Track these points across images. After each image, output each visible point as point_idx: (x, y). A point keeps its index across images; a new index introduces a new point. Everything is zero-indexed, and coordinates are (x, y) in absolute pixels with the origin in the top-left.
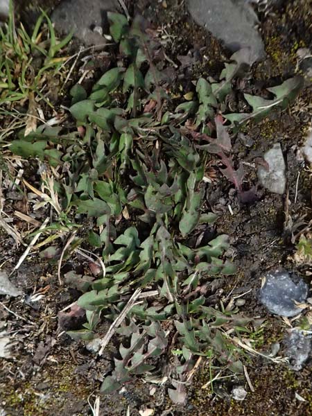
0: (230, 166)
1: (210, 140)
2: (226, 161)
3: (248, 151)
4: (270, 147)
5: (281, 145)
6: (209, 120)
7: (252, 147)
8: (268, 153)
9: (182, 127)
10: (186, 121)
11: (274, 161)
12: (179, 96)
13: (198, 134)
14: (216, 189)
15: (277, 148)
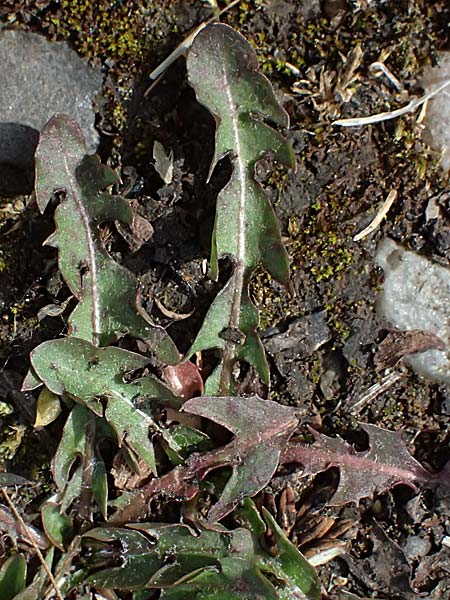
0: (341, 456)
1: (224, 456)
2: (318, 456)
3: (334, 355)
4: (377, 277)
5: (397, 240)
6: (161, 407)
7: (335, 336)
8: (390, 299)
9: (119, 503)
10: (111, 479)
11: (423, 300)
12: (20, 430)
13: (176, 472)
14: (370, 544)
15: (395, 258)
